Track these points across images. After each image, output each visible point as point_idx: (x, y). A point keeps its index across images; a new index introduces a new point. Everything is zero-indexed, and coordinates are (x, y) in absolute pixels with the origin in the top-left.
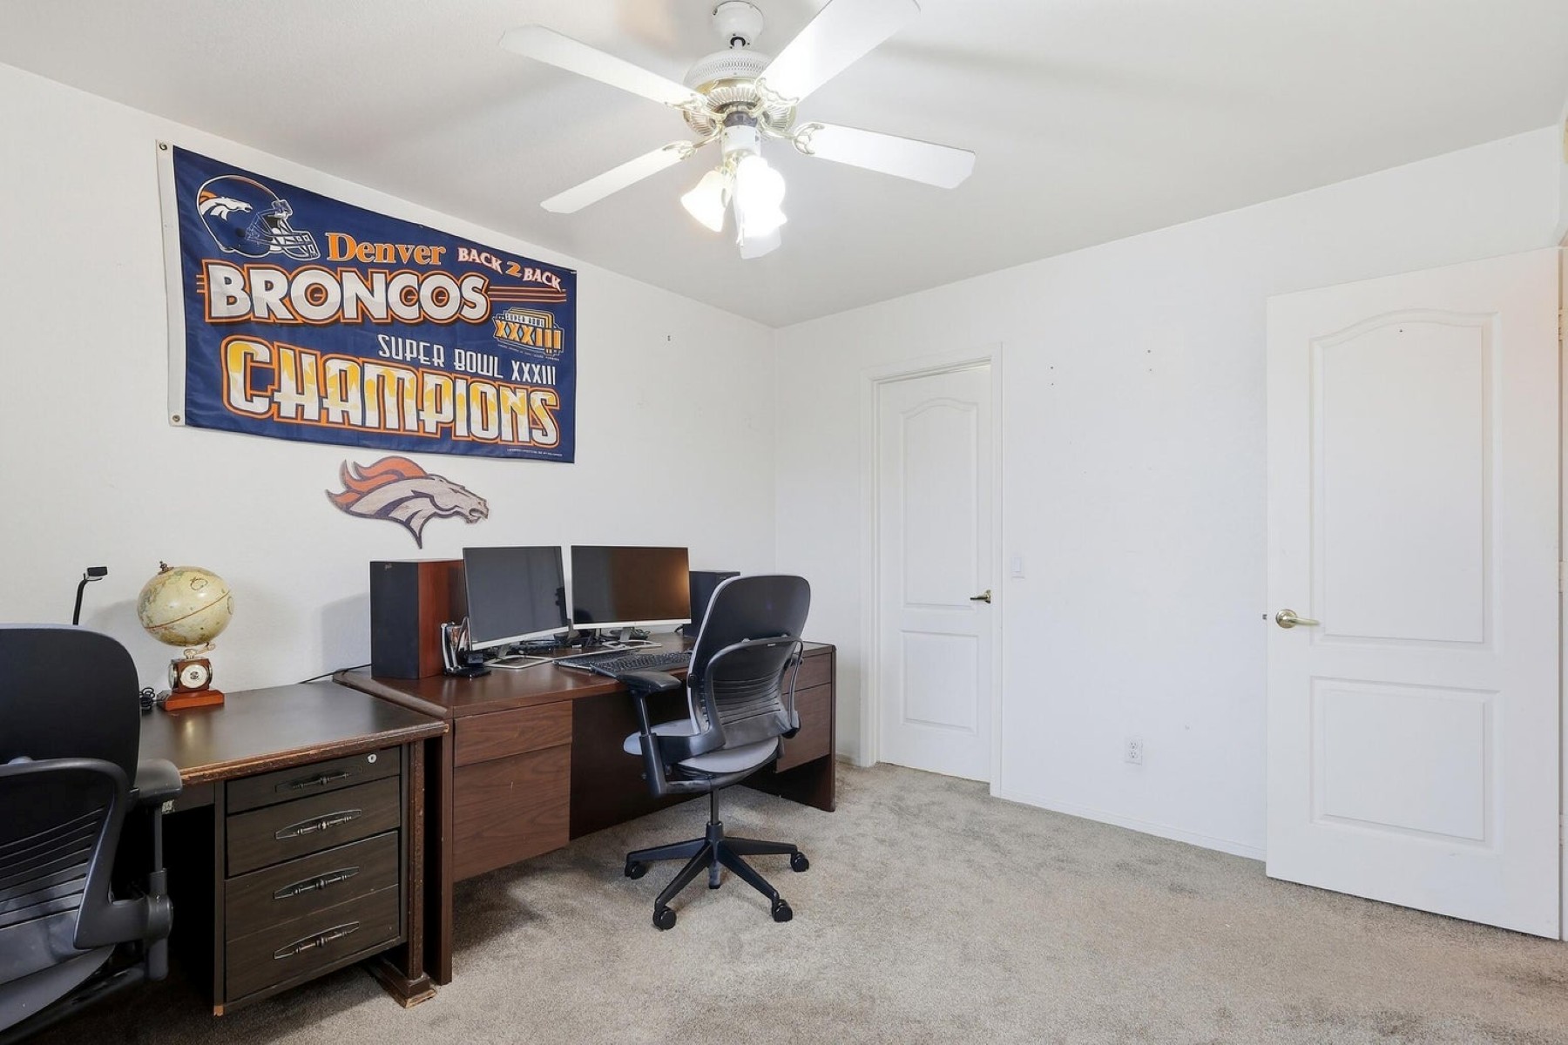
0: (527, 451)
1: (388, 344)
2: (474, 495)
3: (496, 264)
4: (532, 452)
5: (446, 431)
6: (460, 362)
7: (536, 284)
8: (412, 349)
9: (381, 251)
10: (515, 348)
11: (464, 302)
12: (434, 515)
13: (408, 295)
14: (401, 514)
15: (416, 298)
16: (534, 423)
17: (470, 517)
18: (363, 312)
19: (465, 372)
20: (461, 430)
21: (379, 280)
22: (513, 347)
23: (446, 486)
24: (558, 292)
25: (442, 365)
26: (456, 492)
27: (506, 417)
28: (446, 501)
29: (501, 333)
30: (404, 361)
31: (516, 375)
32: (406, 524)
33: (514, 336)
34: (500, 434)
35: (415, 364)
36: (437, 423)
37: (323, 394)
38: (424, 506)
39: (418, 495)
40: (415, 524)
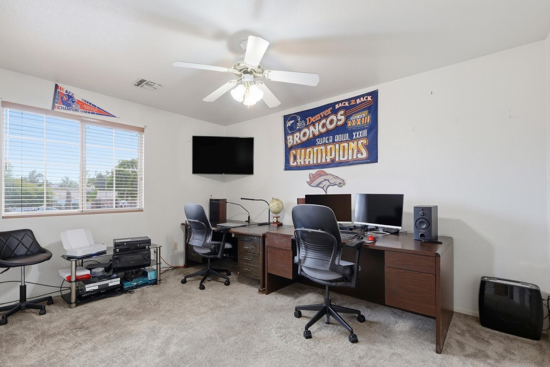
0: (356, 162)
1: (319, 141)
2: (340, 178)
3: (347, 104)
4: (357, 162)
5: (333, 160)
6: (337, 139)
7: (362, 102)
8: (325, 140)
9: (317, 117)
10: (354, 128)
11: (338, 120)
12: (330, 185)
13: (324, 125)
14: (321, 186)
15: (325, 125)
16: (359, 151)
17: (339, 185)
18: (314, 135)
19: (338, 142)
20: (337, 160)
21: (317, 124)
22: (353, 128)
23: (332, 177)
24: (371, 101)
25: (331, 142)
26: (335, 178)
27: (350, 152)
28: (332, 181)
29: (350, 125)
30: (322, 144)
31: (354, 137)
32: (323, 188)
33: (354, 124)
34: (348, 158)
35: (325, 144)
36: (330, 159)
37: (305, 158)
38: (327, 183)
39: (325, 180)
40: (325, 188)
